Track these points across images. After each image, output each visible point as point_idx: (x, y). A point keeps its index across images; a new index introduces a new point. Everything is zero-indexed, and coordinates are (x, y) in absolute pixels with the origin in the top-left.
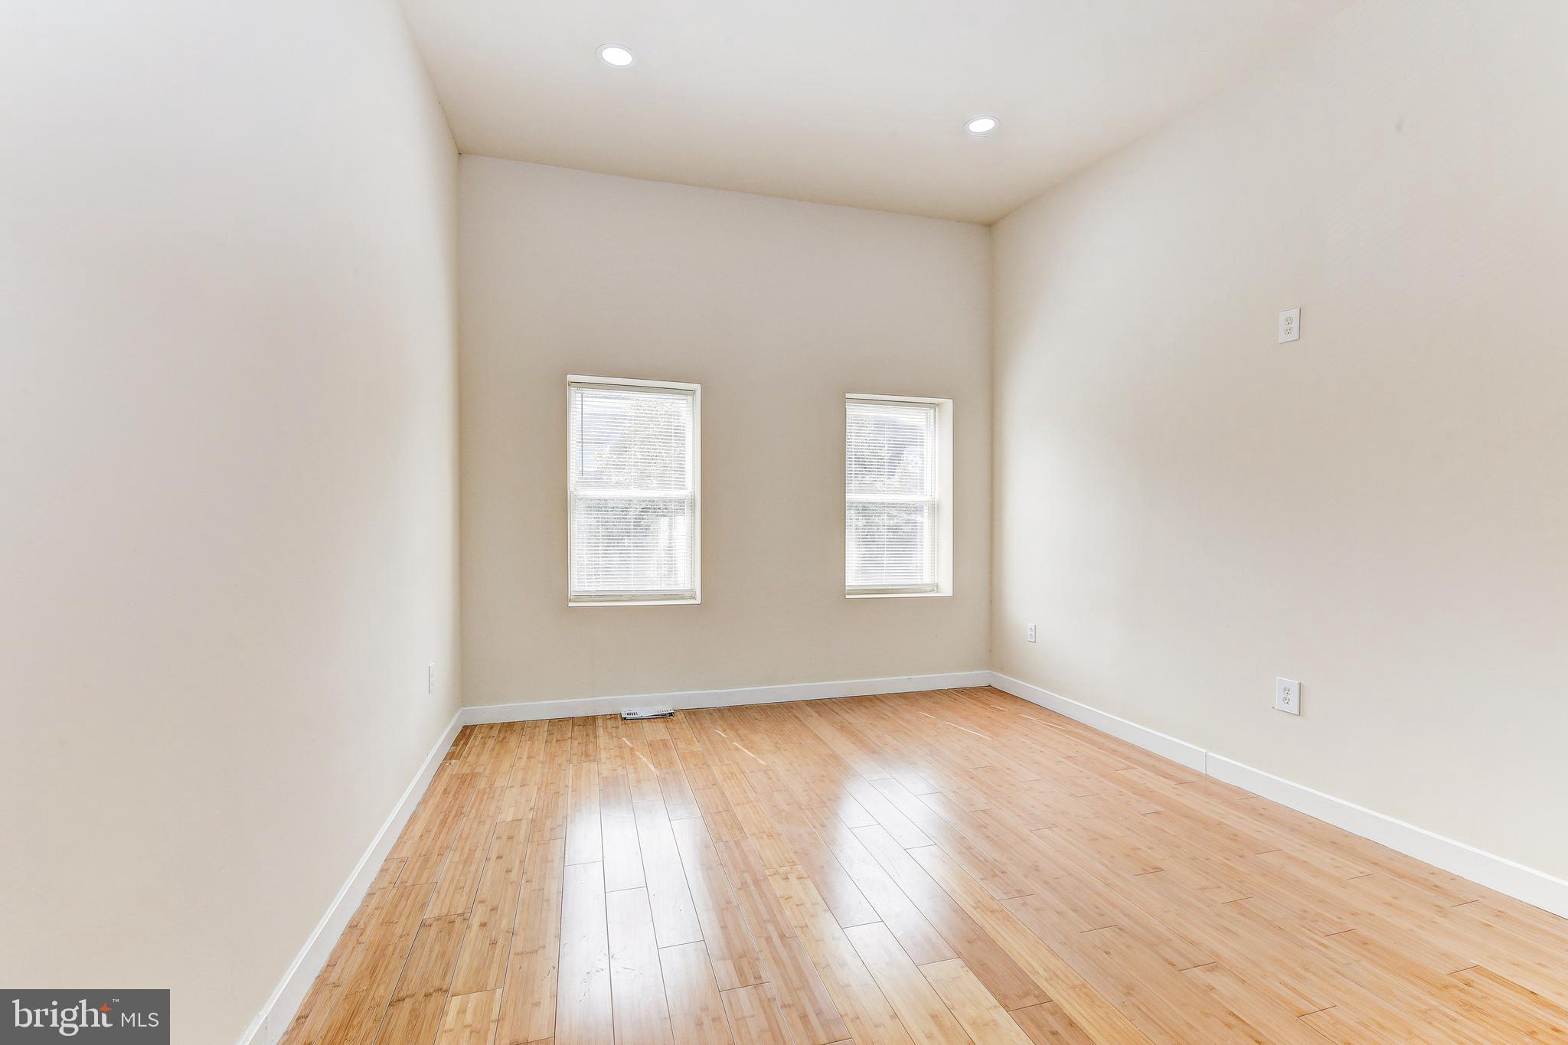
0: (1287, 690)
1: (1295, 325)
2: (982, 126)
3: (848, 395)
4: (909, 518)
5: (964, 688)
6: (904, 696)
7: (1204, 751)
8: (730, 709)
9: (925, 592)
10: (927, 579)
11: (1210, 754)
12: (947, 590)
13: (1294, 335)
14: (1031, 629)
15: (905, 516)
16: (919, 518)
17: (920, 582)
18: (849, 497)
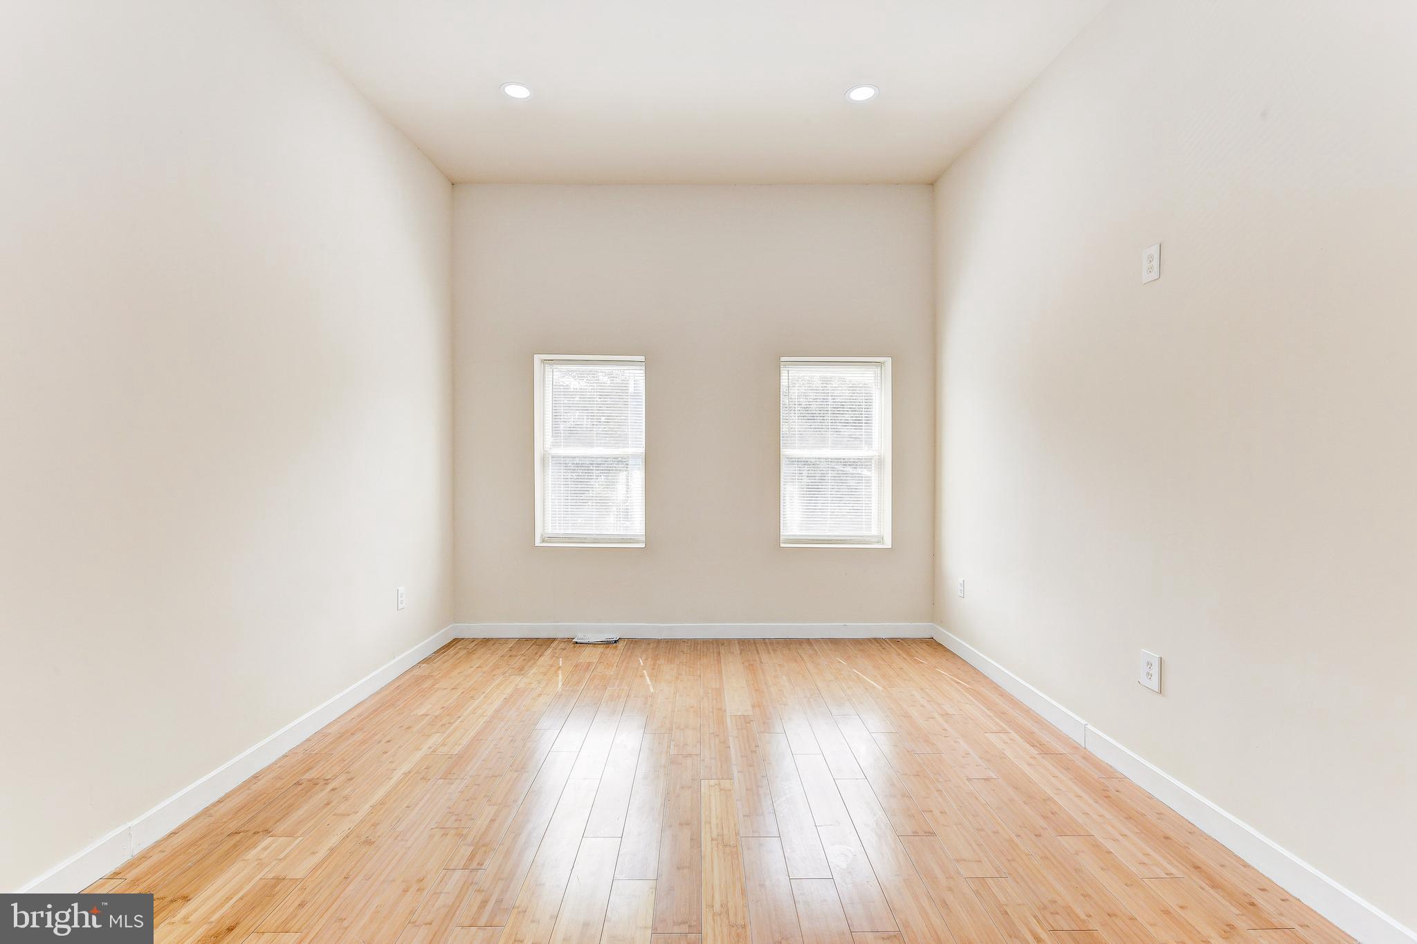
0: (1149, 664)
1: (1155, 263)
2: (862, 94)
3: (783, 359)
4: (854, 472)
5: (903, 639)
6: (835, 642)
7: (1084, 722)
8: (667, 641)
9: (870, 544)
10: (874, 532)
11: (1089, 727)
12: (888, 544)
13: (1155, 275)
14: (960, 584)
15: (851, 470)
16: (865, 472)
17: (865, 533)
18: (786, 452)
